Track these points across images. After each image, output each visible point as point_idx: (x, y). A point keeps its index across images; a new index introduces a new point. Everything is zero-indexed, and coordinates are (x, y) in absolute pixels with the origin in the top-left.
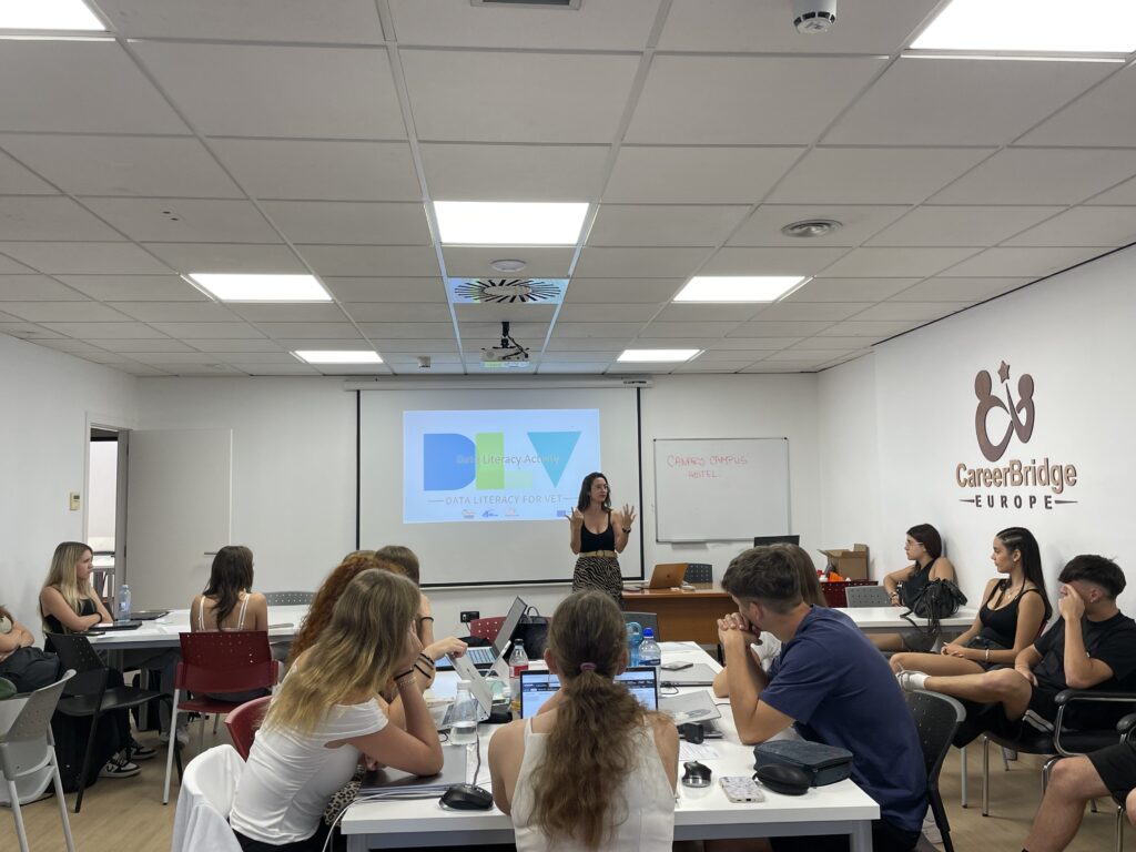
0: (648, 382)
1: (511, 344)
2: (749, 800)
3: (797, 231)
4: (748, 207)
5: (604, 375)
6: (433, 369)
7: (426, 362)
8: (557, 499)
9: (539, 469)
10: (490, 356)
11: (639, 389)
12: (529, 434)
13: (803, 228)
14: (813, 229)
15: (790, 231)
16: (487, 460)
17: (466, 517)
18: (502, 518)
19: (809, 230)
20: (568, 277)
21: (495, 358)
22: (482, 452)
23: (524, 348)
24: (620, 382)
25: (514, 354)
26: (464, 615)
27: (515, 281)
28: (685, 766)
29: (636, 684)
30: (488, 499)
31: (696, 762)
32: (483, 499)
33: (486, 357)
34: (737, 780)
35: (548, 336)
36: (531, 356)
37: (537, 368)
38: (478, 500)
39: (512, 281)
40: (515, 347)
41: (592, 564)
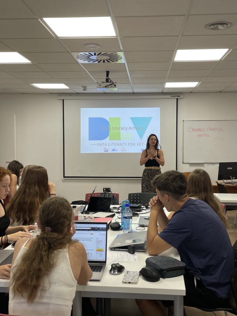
0: (181, 96)
1: (109, 81)
2: (130, 283)
3: (212, 27)
4: (184, 16)
5: (162, 93)
6: (88, 91)
7: (85, 88)
8: (142, 144)
9: (135, 132)
11: (177, 99)
12: (131, 118)
13: (215, 25)
14: (219, 26)
15: (208, 27)
16: (113, 129)
17: (105, 151)
18: (119, 152)
19: (217, 26)
20: (122, 51)
22: (111, 125)
23: (114, 82)
24: (169, 96)
25: (110, 85)
26: (105, 189)
27: (100, 53)
28: (112, 265)
29: (98, 229)
30: (114, 144)
31: (118, 263)
32: (112, 144)
33: (99, 86)
34: (132, 273)
35: (129, 77)
36: (117, 86)
37: (133, 90)
38: (110, 144)
39: (99, 53)
40: (111, 82)
41: (150, 172)
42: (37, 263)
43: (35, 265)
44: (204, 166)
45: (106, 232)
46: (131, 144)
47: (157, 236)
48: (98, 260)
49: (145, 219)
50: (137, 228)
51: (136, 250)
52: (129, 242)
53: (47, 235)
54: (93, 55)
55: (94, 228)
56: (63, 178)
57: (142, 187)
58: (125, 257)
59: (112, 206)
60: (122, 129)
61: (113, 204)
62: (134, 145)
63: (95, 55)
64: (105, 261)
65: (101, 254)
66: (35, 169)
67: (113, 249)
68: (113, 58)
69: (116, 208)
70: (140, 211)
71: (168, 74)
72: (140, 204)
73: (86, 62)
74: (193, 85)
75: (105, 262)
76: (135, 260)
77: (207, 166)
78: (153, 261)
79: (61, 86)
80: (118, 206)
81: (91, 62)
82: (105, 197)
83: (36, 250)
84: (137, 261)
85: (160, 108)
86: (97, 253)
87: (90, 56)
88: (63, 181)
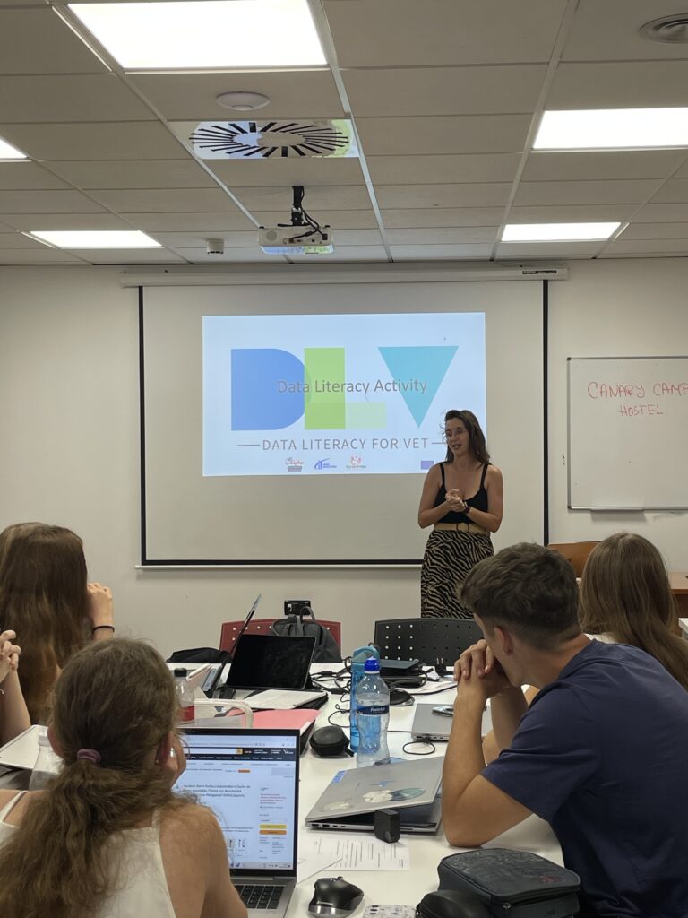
0: (558, 270)
1: (305, 221)
3: (664, 31)
5: (493, 262)
6: (229, 255)
7: (217, 246)
8: (420, 443)
9: (396, 397)
10: (271, 238)
11: (546, 283)
12: (379, 348)
15: (651, 32)
16: (320, 388)
17: (290, 469)
18: (341, 470)
20: (347, 116)
21: (279, 239)
22: (313, 375)
23: (322, 225)
24: (518, 273)
25: (307, 235)
26: (289, 606)
27: (271, 124)
28: (317, 885)
29: (267, 754)
30: (322, 443)
31: (339, 878)
32: (315, 444)
33: (266, 240)
34: (388, 912)
35: (376, 208)
36: (331, 238)
37: (388, 252)
38: (307, 445)
39: (266, 124)
40: (309, 224)
41: (449, 540)
42: (48, 881)
43: (43, 886)
44: (643, 520)
45: (294, 763)
46: (384, 444)
47: (479, 779)
48: (268, 867)
49: (436, 712)
50: (408, 748)
51: (403, 829)
52: (377, 800)
53: (83, 776)
54: (248, 129)
55: (253, 749)
56: (139, 566)
57: (424, 595)
58: (366, 853)
59: (315, 669)
60: (352, 388)
61: (320, 660)
62: (394, 443)
63: (253, 129)
64: (291, 868)
65: (276, 845)
66: (40, 538)
67: (321, 825)
68: (317, 140)
69: (329, 674)
70: (417, 685)
71: (512, 197)
72: (417, 660)
73: (222, 155)
74: (601, 231)
75: (293, 873)
76: (401, 864)
77: (655, 518)
78: (465, 868)
79: (135, 240)
80: (336, 667)
81: (240, 155)
82: (293, 634)
83: (47, 834)
84: (406, 867)
85: (483, 314)
86: (263, 841)
87: (237, 134)
88: (139, 577)
